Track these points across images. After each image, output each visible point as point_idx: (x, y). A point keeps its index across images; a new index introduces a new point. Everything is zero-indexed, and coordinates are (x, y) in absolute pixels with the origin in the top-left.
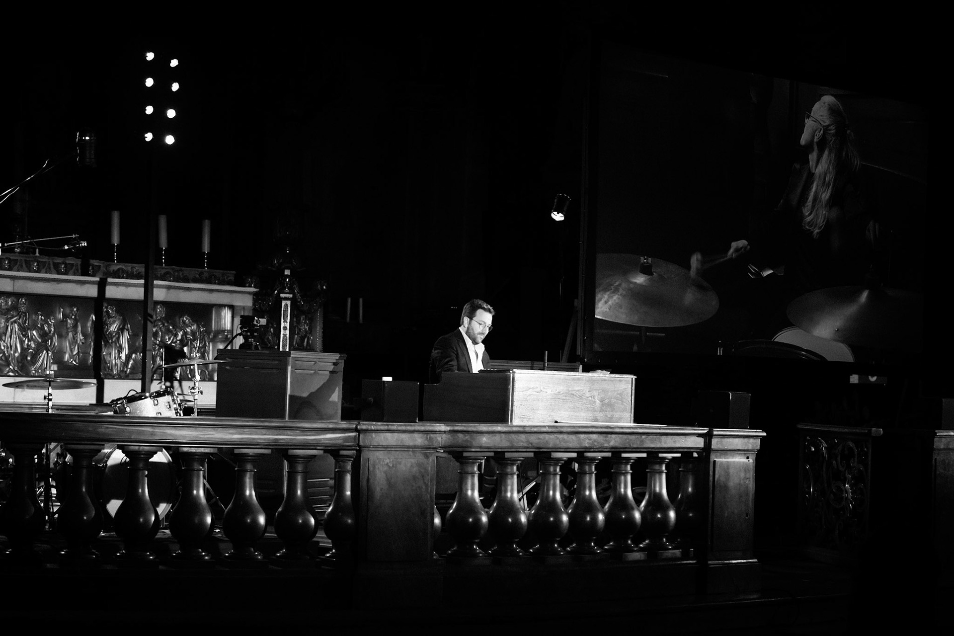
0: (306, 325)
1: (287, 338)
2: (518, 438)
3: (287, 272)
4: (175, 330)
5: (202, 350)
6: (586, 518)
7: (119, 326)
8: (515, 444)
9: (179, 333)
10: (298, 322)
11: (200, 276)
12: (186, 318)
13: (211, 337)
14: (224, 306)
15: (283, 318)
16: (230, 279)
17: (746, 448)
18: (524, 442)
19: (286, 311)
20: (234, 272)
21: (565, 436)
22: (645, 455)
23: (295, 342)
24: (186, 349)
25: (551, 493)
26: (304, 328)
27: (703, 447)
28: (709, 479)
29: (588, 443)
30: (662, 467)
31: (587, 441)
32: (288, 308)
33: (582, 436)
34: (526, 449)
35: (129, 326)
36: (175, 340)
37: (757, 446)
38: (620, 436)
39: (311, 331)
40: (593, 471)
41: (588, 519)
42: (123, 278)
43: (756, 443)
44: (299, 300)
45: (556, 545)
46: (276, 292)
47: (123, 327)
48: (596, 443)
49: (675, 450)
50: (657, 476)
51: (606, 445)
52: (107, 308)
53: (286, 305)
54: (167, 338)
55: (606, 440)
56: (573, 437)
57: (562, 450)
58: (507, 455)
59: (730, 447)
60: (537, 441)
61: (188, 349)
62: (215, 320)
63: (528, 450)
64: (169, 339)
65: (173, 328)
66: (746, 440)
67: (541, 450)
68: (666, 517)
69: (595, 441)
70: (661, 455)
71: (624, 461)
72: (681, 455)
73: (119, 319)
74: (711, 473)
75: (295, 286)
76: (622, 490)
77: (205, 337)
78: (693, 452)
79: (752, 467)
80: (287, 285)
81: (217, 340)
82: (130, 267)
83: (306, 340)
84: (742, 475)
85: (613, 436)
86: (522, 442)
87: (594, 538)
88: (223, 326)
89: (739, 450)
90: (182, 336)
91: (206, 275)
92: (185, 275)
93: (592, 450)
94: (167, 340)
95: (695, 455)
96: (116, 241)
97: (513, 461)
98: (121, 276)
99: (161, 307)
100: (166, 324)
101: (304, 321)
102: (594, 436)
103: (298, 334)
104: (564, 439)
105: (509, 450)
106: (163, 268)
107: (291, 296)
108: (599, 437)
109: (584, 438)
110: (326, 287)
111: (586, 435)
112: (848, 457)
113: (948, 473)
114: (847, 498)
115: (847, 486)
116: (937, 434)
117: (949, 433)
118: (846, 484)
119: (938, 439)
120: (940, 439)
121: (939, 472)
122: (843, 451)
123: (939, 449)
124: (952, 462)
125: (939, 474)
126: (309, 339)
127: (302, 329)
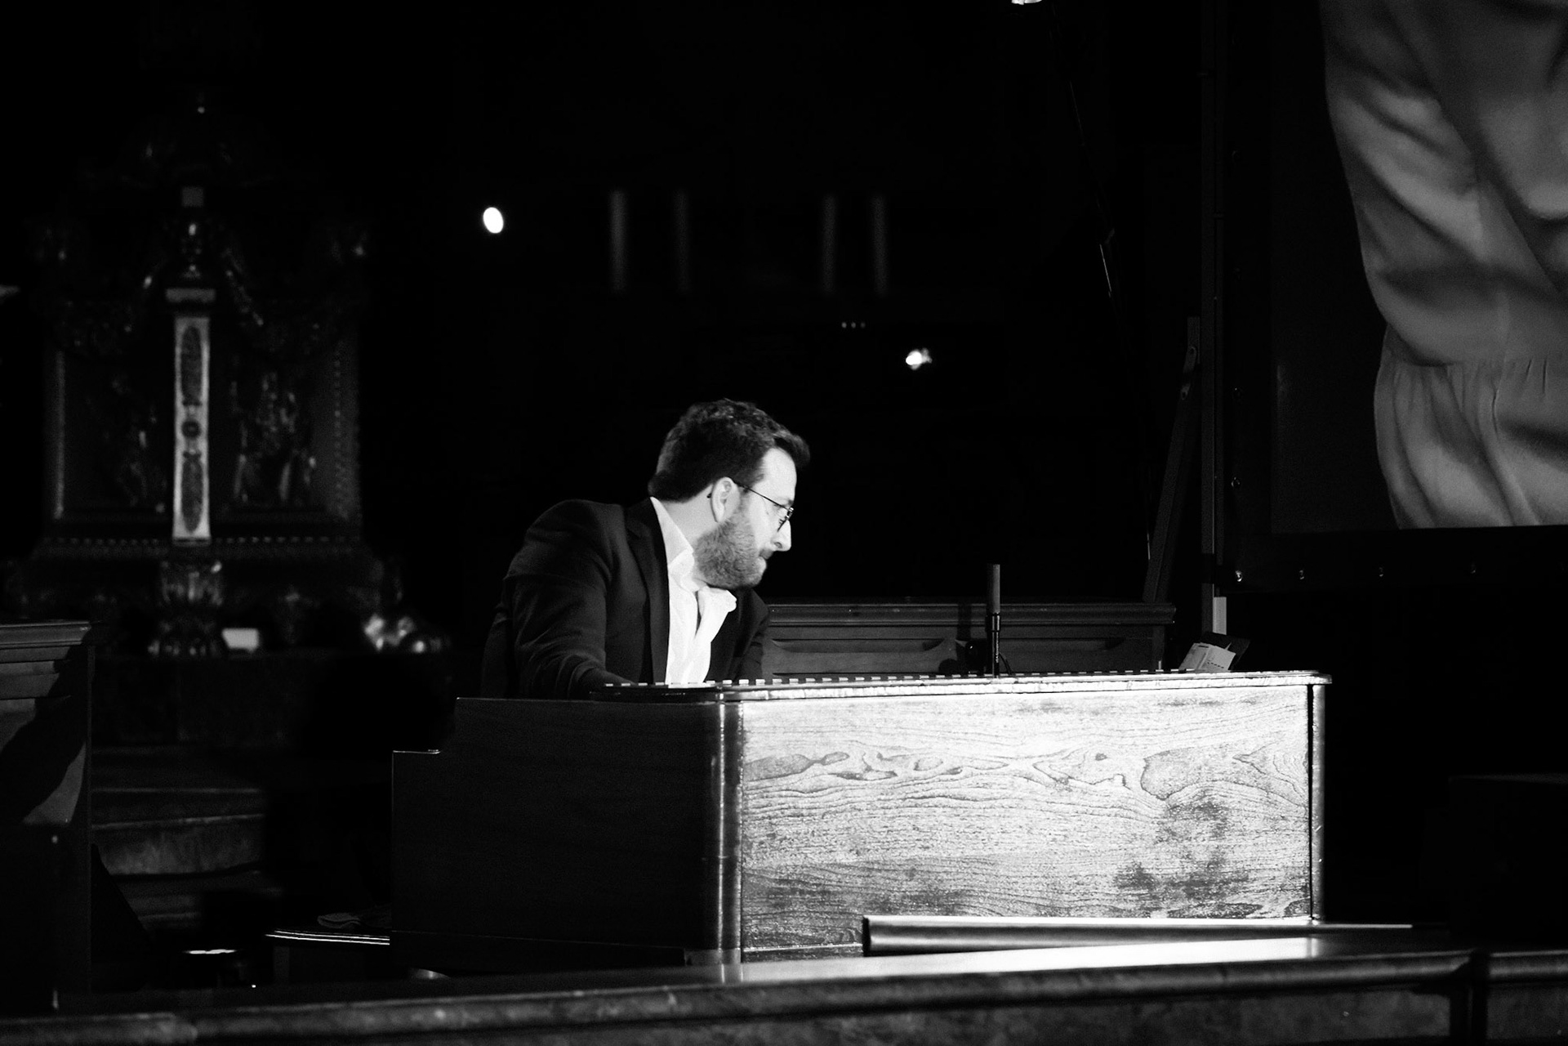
0: (283, 412)
1: (199, 467)
3: (192, 197)
15: (184, 389)
19: (192, 356)
23: (237, 486)
26: (278, 423)
27: (1447, 1034)
32: (199, 348)
39: (306, 435)
44: (245, 310)
46: (148, 281)
53: (193, 336)
75: (228, 252)
80: (192, 252)
83: (286, 473)
101: (273, 397)
103: (247, 452)
107: (208, 295)
108: (928, 1022)
109: (858, 1033)
110: (365, 249)
111: (867, 1021)
126: (298, 467)
127: (268, 429)
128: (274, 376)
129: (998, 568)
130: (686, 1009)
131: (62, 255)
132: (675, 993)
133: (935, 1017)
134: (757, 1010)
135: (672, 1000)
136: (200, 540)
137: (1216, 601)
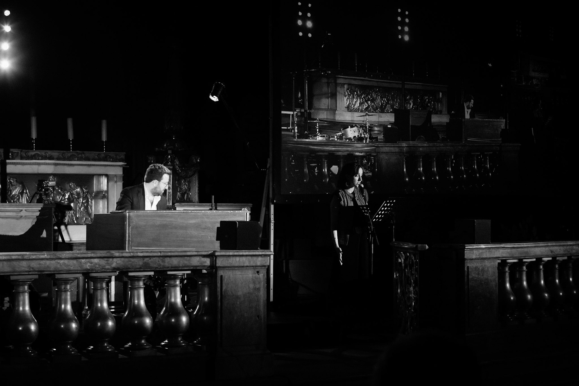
0: (185, 186)
2: (21, 264)
3: (170, 152)
4: (63, 192)
5: (85, 205)
6: (97, 324)
7: (19, 191)
8: (17, 269)
9: (66, 194)
10: (180, 184)
11: (97, 156)
12: (71, 184)
13: (93, 195)
14: (102, 175)
16: (122, 158)
17: (254, 265)
18: (25, 268)
20: (125, 153)
21: (66, 261)
22: (152, 273)
24: (72, 205)
25: (63, 306)
26: (184, 188)
27: (209, 265)
28: (217, 290)
29: (89, 266)
30: (176, 282)
31: (89, 264)
33: (83, 261)
34: (29, 273)
35: (28, 191)
36: (63, 199)
37: (266, 263)
38: (123, 259)
39: (189, 189)
40: (104, 287)
41: (99, 324)
42: (39, 159)
43: (265, 260)
44: (178, 169)
45: (69, 346)
47: (22, 191)
48: (97, 266)
49: (180, 269)
50: (172, 289)
51: (107, 267)
52: (10, 179)
54: (58, 197)
55: (108, 263)
56: (75, 262)
57: (64, 272)
58: (12, 278)
59: (236, 265)
60: (38, 266)
61: (74, 205)
62: (96, 184)
63: (30, 273)
64: (59, 198)
65: (61, 190)
66: (255, 258)
67: (44, 273)
68: (178, 321)
69: (96, 264)
70: (169, 273)
71: (136, 278)
72: (191, 272)
73: (19, 186)
74: (219, 285)
75: (176, 160)
76: (136, 301)
77: (88, 195)
78: (201, 270)
79: (262, 279)
80: (169, 160)
81: (99, 198)
82: (44, 153)
83: (186, 196)
84: (252, 286)
85: (115, 260)
86: (23, 267)
87: (106, 339)
88: (102, 189)
89: (247, 266)
90: (69, 196)
91: (103, 155)
92: (86, 156)
93: (94, 271)
94: (58, 199)
95: (204, 271)
96: (34, 136)
97: (24, 283)
98: (38, 158)
99: (52, 177)
100: (57, 189)
101: (184, 183)
102: (96, 261)
103: (179, 192)
104: (64, 264)
105: (12, 274)
106: (71, 152)
107: (171, 167)
108: (100, 260)
109: (85, 262)
110: (199, 160)
111: (87, 260)
112: (411, 266)
113: (482, 277)
114: (412, 297)
115: (412, 289)
116: (466, 248)
117: (480, 246)
118: (411, 287)
119: (469, 251)
120: (471, 251)
121: (472, 277)
122: (409, 262)
123: (471, 259)
124: (486, 269)
125: (472, 278)
126: (188, 194)
127: (183, 188)
128: (184, 180)
129: (213, 196)
130: (48, 257)
131: (152, 162)
132: (46, 254)
133: (101, 259)
134: (63, 258)
135: (46, 255)
136: (170, 206)
137: (272, 205)
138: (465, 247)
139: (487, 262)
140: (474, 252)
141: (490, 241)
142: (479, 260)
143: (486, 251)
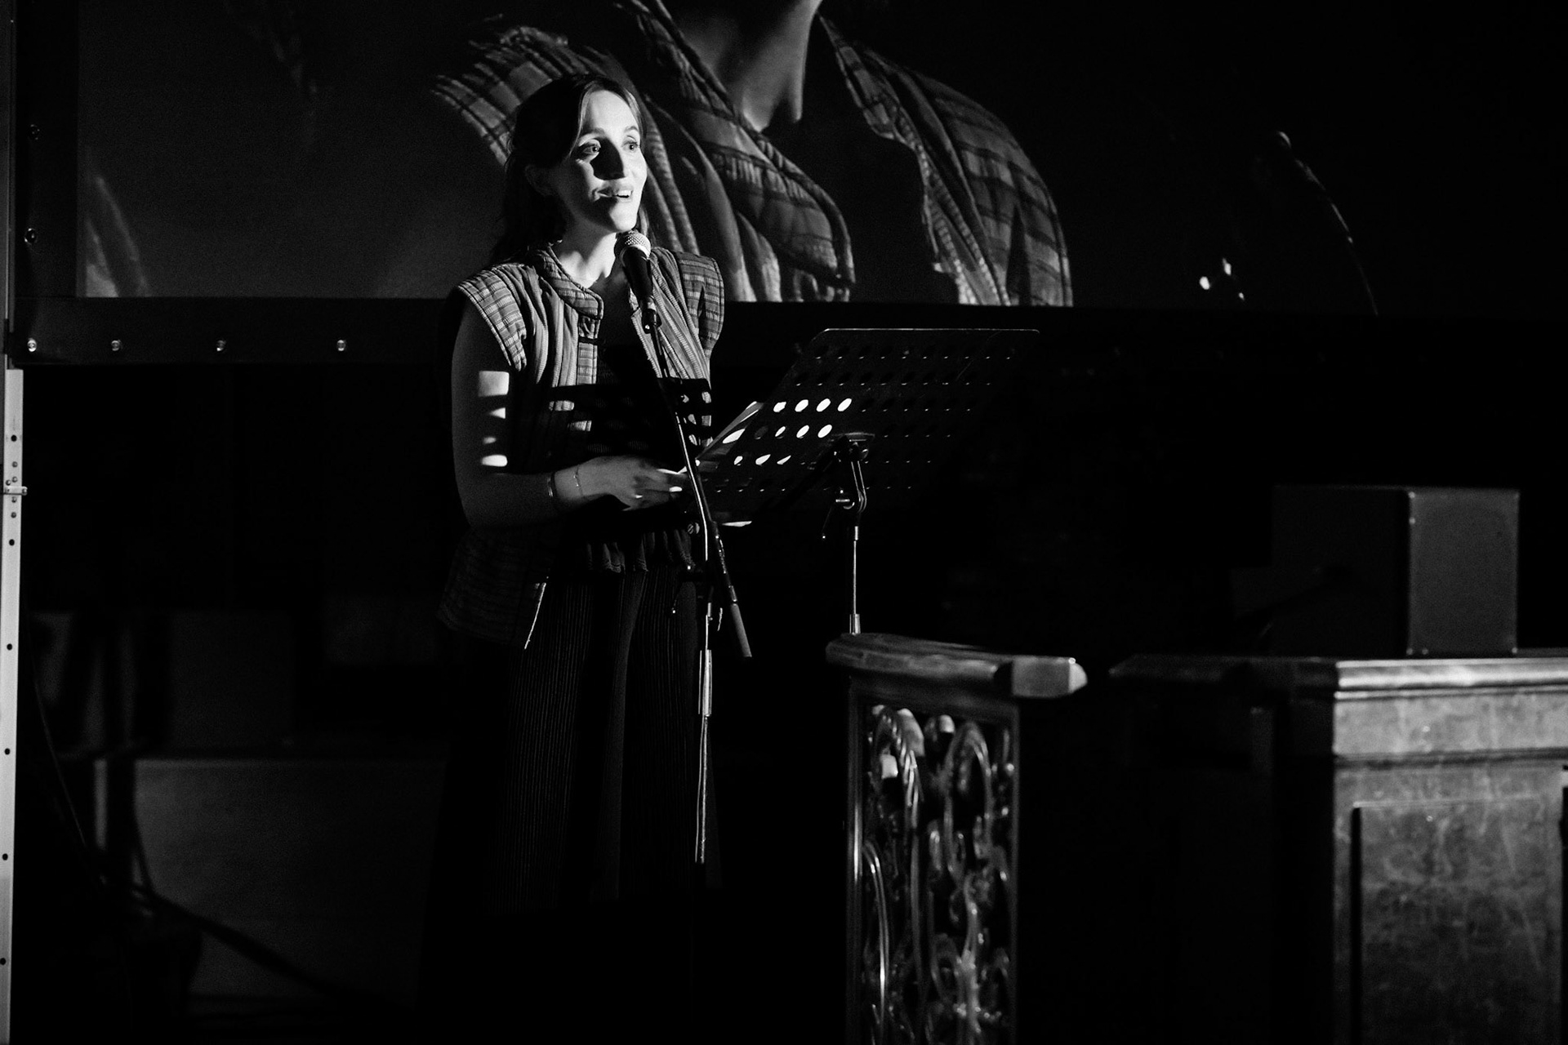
112: (968, 809)
113: (1451, 887)
114: (966, 1022)
115: (967, 962)
116: (1344, 682)
117: (1442, 669)
118: (966, 952)
119: (1363, 706)
120: (1379, 705)
121: (1379, 886)
122: (956, 777)
123: (1381, 759)
124: (1482, 829)
125: (1383, 893)
137: (9, 373)
138: (1335, 674)
139: (1486, 781)
140: (1402, 714)
141: (1512, 638)
142: (1437, 770)
143: (1486, 708)
